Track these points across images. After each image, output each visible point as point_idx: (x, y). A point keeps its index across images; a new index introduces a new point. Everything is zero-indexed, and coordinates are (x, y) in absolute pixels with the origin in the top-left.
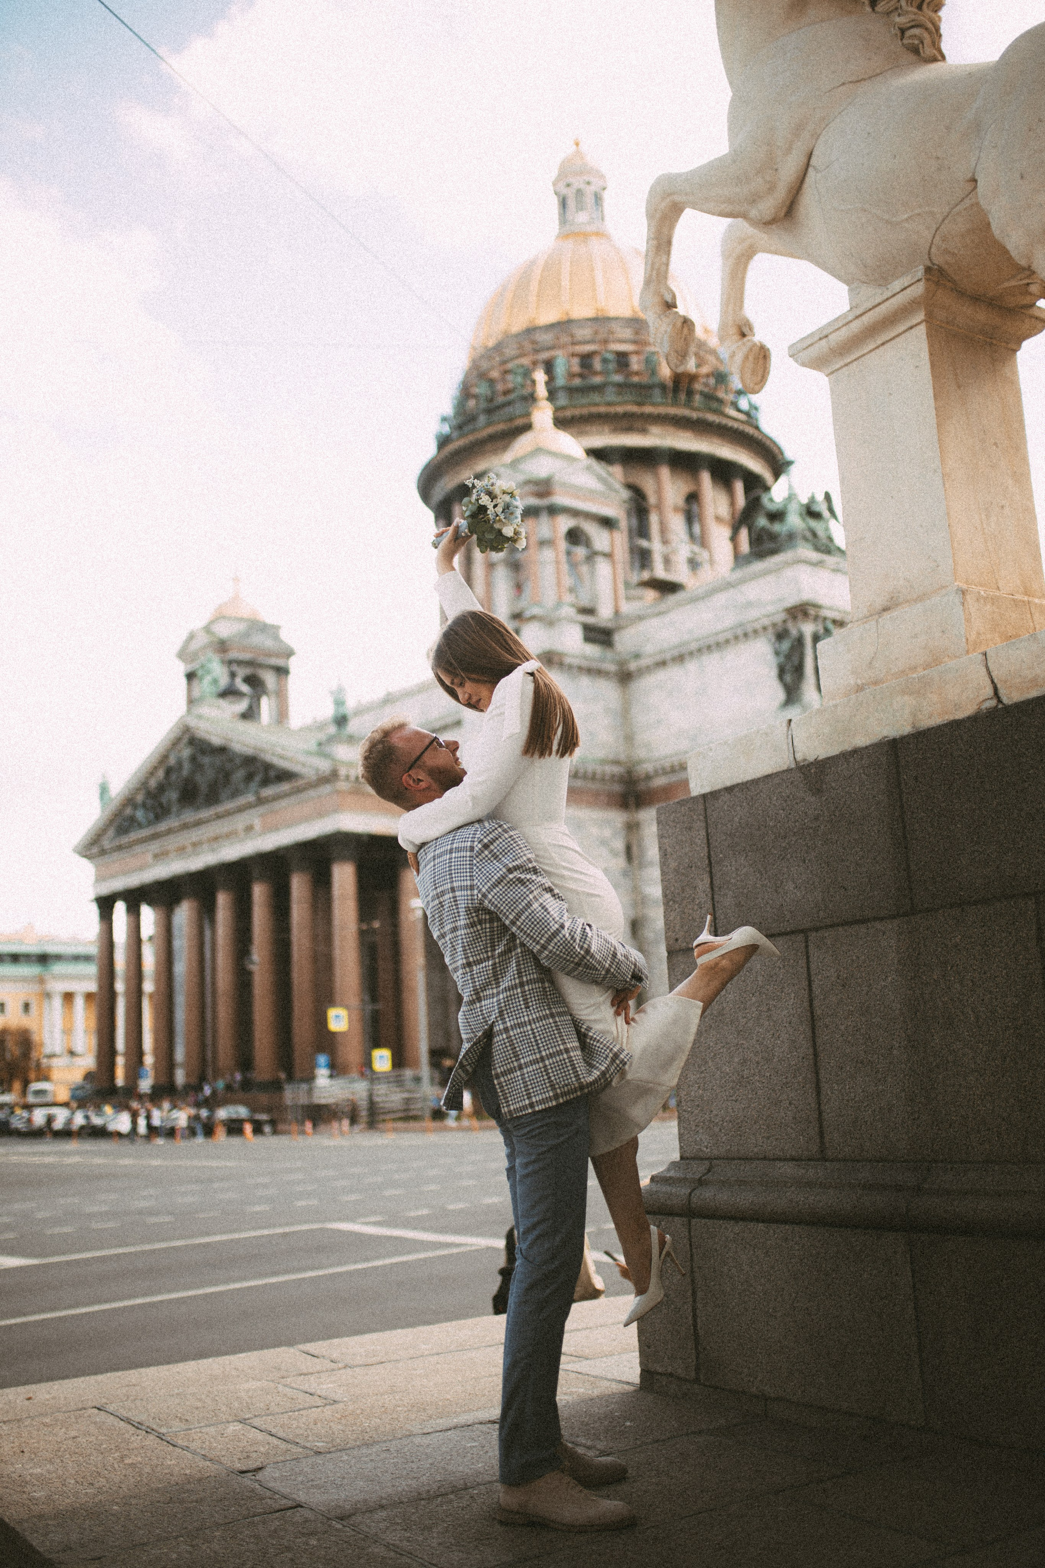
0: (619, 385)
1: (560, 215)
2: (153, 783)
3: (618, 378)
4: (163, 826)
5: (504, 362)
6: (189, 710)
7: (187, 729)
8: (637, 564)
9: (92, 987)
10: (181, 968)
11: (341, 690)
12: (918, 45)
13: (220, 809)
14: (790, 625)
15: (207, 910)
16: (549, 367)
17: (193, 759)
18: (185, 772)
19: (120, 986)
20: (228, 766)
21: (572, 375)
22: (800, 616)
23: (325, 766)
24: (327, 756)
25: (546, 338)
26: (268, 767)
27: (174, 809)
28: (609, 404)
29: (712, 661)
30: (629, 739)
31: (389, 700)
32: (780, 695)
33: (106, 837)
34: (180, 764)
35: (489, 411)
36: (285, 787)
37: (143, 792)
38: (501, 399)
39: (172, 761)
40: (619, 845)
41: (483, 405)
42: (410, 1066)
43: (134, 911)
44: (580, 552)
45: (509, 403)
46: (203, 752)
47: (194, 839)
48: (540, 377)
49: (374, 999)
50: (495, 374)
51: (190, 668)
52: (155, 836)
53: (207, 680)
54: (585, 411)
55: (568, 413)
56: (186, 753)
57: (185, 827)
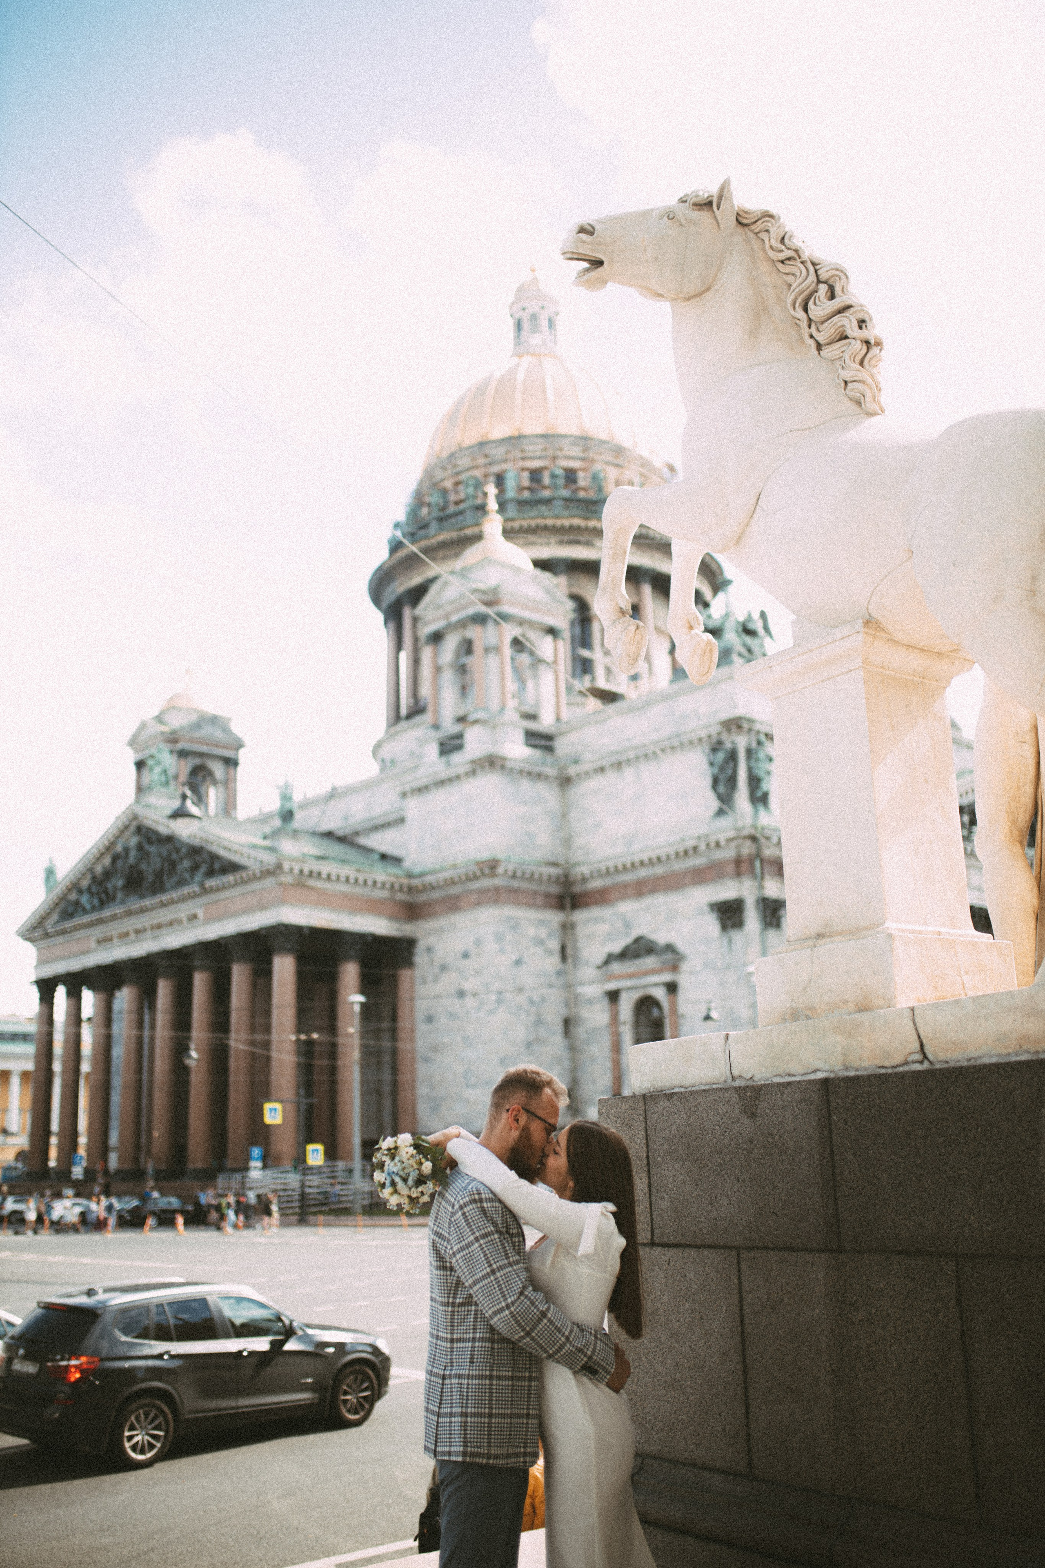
0: (566, 500)
1: (515, 337)
2: (99, 869)
3: (565, 493)
4: (107, 913)
5: (458, 474)
6: (137, 800)
7: (135, 817)
8: (579, 671)
9: (30, 1066)
10: (118, 1052)
11: (287, 786)
12: (860, 397)
13: (165, 897)
14: (725, 737)
15: (147, 995)
16: (500, 480)
17: (140, 847)
18: (132, 860)
19: (57, 1067)
20: (174, 856)
21: (521, 489)
22: (734, 728)
23: (269, 859)
24: (272, 849)
25: (498, 452)
26: (214, 857)
27: (119, 895)
28: (557, 517)
29: (647, 770)
30: (567, 841)
31: (333, 795)
32: (714, 804)
33: (48, 922)
34: (126, 850)
35: (440, 520)
36: (230, 878)
37: (89, 877)
38: (452, 509)
39: (119, 848)
40: (554, 945)
41: (435, 514)
42: (342, 1159)
43: (74, 995)
44: (524, 659)
45: (461, 513)
46: (150, 842)
47: (138, 926)
48: (492, 490)
49: (309, 1093)
50: (448, 484)
51: (140, 756)
52: (101, 921)
53: (157, 770)
54: (533, 523)
55: (516, 525)
56: (134, 841)
57: (129, 913)
